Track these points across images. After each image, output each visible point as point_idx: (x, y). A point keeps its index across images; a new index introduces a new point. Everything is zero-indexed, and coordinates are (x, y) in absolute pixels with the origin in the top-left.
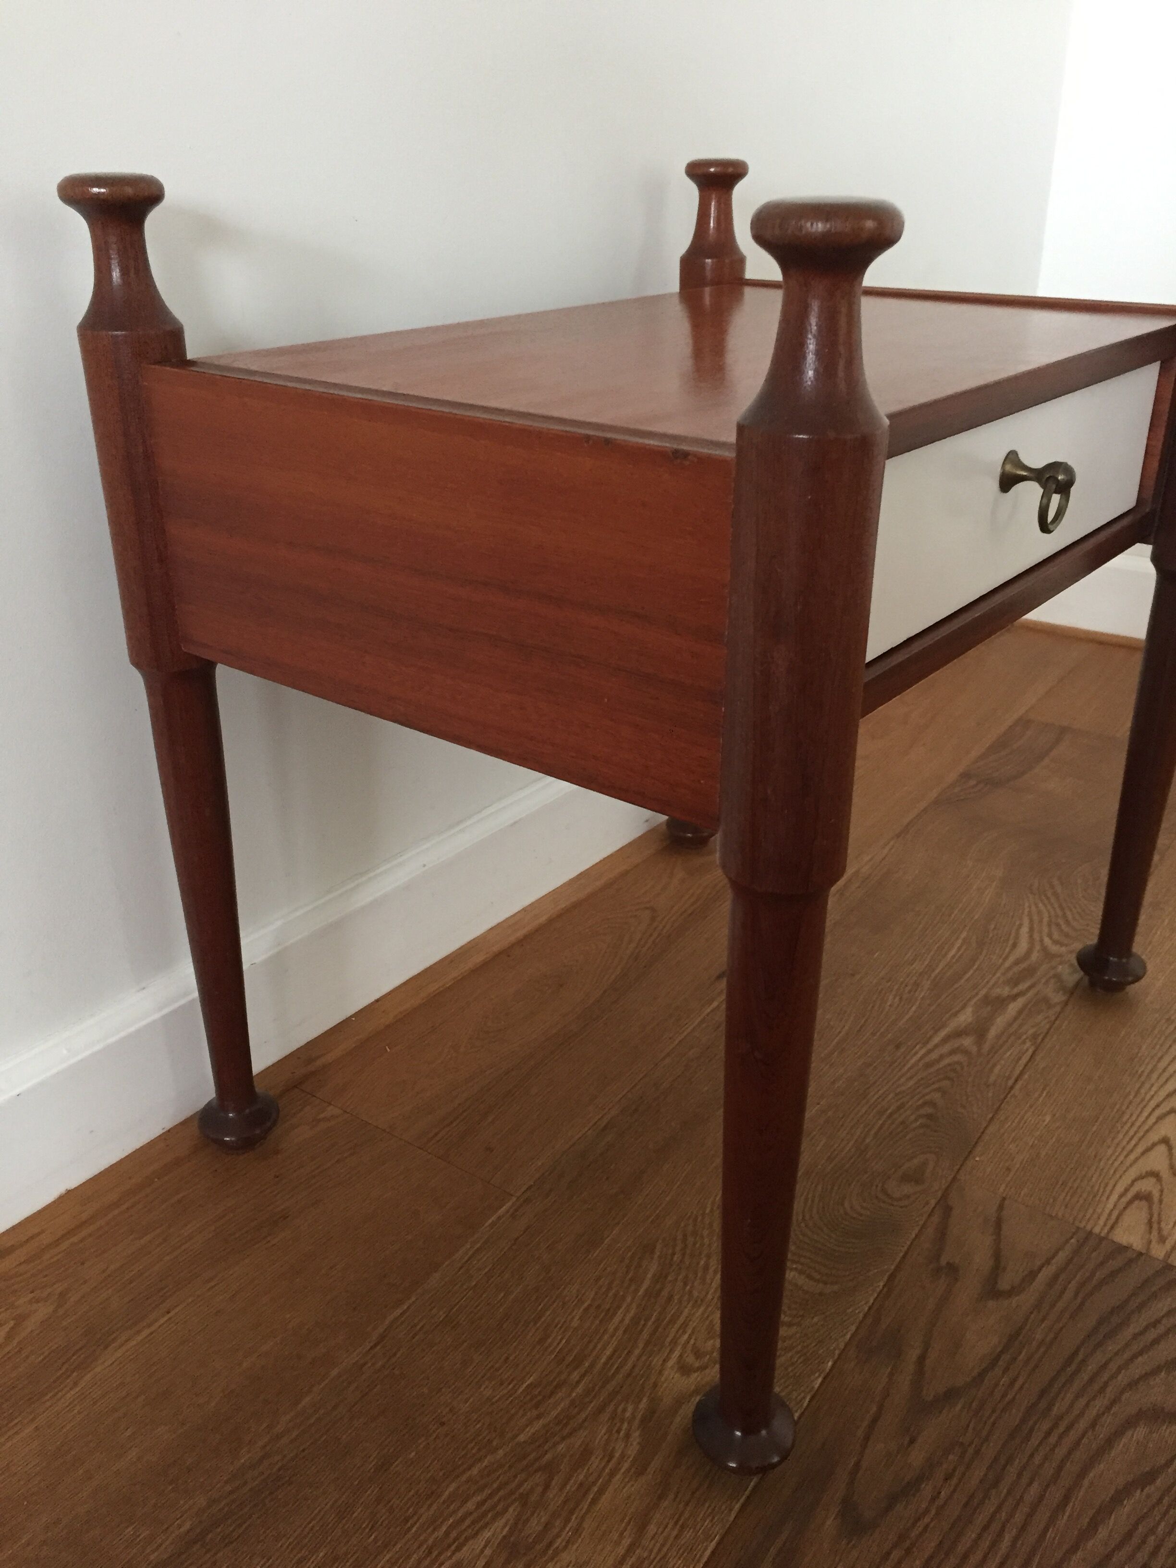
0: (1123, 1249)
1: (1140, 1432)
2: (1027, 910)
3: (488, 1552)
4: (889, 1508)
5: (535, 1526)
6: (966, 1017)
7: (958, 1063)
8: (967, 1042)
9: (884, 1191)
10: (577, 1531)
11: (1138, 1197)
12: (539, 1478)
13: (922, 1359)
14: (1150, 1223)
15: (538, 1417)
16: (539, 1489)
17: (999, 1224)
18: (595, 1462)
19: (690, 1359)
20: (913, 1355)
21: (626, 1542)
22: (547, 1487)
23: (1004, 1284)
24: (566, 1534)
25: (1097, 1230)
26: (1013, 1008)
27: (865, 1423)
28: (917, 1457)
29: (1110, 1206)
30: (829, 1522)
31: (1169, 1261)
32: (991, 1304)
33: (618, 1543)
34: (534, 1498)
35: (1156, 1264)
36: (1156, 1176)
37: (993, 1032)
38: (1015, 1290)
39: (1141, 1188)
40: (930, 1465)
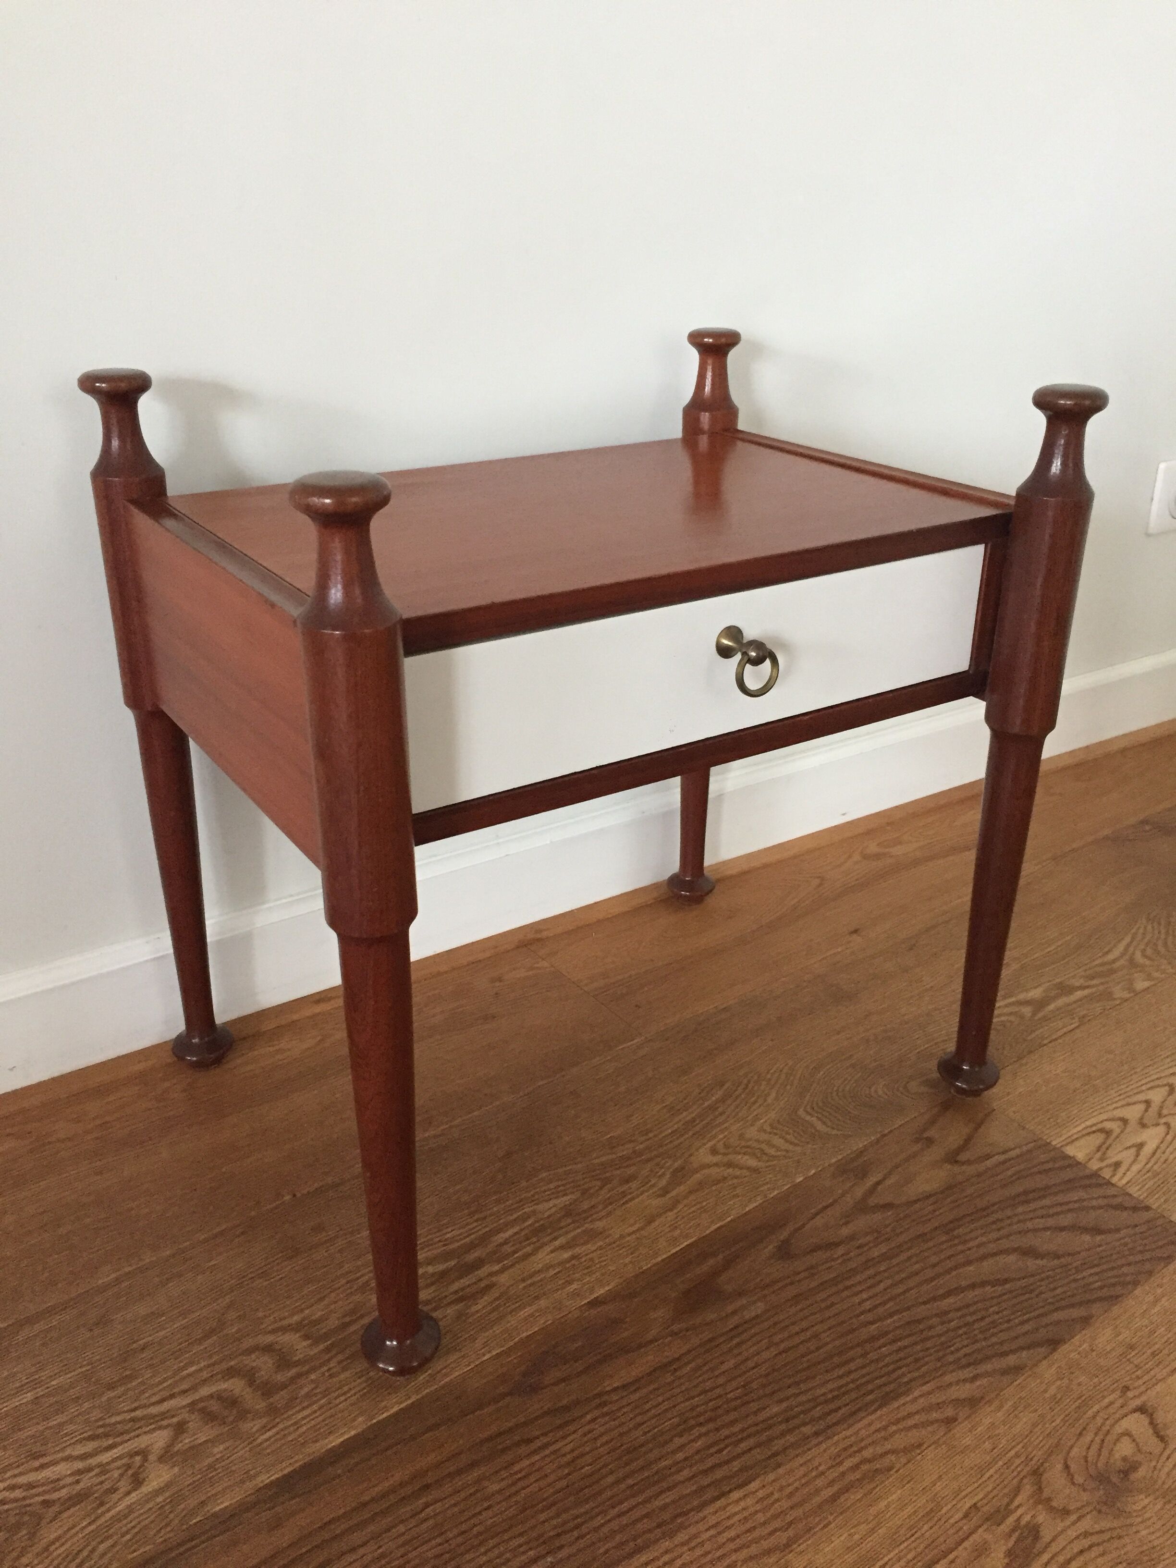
0: (1067, 1157)
1: (1010, 1258)
2: (1133, 931)
3: (554, 1210)
4: (812, 1251)
5: (585, 1205)
6: (1036, 993)
8: (1027, 1011)
9: (905, 1087)
10: (610, 1213)
11: (1101, 1130)
12: (599, 1183)
13: (878, 1183)
14: (1098, 1149)
15: (610, 1154)
16: (597, 1188)
18: (634, 1185)
19: (720, 1146)
20: (874, 1179)
22: (601, 1188)
23: (962, 1157)
24: (603, 1213)
25: (1055, 1143)
26: (1079, 994)
27: (820, 1206)
28: (845, 1231)
29: (1075, 1131)
30: (768, 1249)
31: (1099, 1173)
32: (946, 1166)
33: (632, 1225)
34: (591, 1192)
35: (1087, 1172)
36: (1125, 1121)
37: (1052, 1007)
38: (968, 1162)
39: (1108, 1125)
40: (852, 1237)
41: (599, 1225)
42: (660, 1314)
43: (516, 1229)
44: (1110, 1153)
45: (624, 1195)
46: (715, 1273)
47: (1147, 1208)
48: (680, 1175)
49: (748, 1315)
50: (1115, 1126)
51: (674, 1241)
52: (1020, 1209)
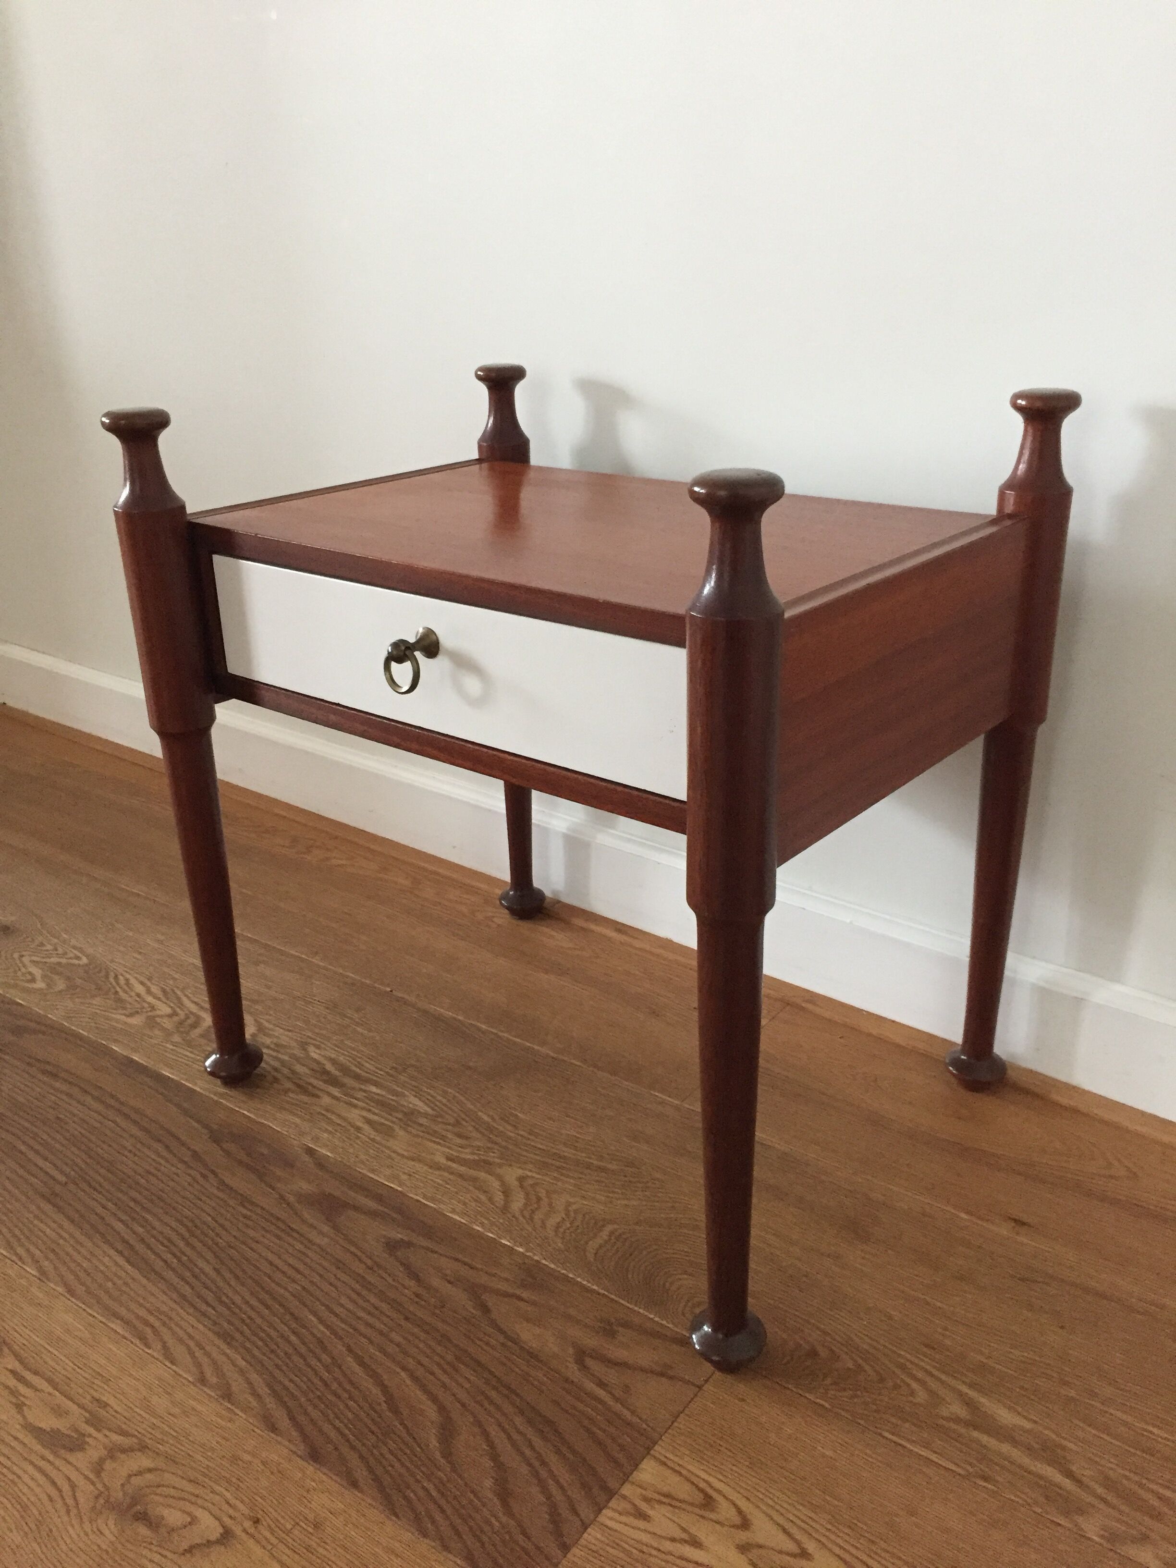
0: (633, 1462)
1: (431, 1412)
4: (402, 1264)
7: (913, 1393)
8: (958, 1409)
10: (417, 1136)
11: (709, 1498)
12: (452, 1121)
14: (669, 1496)
15: (493, 1118)
17: (662, 1374)
20: (525, 1295)
21: (405, 1153)
23: (589, 1362)
24: (414, 1131)
25: (656, 1448)
28: (436, 1282)
30: (398, 1235)
32: (571, 1351)
34: (440, 1120)
35: (612, 1484)
36: (745, 1524)
37: (985, 1439)
38: (583, 1367)
39: (723, 1504)
40: (428, 1288)
41: (402, 1133)
42: (305, 1186)
43: (384, 1093)
44: (664, 1510)
45: (443, 1138)
46: (356, 1208)
47: (565, 1548)
48: (485, 1165)
49: (313, 1235)
50: (726, 1512)
51: (395, 1178)
52: (518, 1420)
